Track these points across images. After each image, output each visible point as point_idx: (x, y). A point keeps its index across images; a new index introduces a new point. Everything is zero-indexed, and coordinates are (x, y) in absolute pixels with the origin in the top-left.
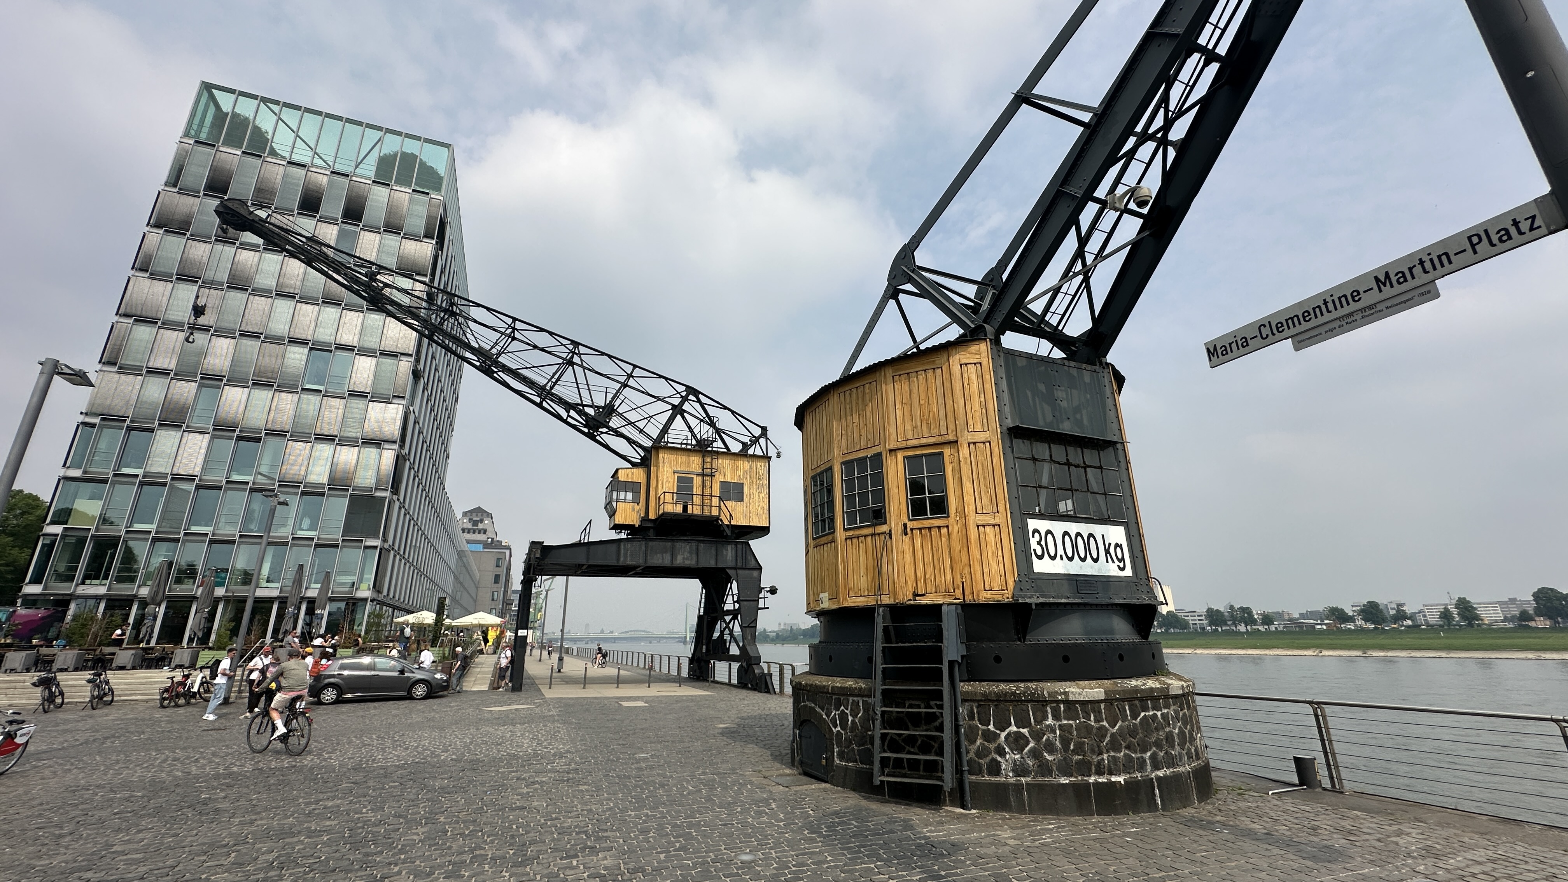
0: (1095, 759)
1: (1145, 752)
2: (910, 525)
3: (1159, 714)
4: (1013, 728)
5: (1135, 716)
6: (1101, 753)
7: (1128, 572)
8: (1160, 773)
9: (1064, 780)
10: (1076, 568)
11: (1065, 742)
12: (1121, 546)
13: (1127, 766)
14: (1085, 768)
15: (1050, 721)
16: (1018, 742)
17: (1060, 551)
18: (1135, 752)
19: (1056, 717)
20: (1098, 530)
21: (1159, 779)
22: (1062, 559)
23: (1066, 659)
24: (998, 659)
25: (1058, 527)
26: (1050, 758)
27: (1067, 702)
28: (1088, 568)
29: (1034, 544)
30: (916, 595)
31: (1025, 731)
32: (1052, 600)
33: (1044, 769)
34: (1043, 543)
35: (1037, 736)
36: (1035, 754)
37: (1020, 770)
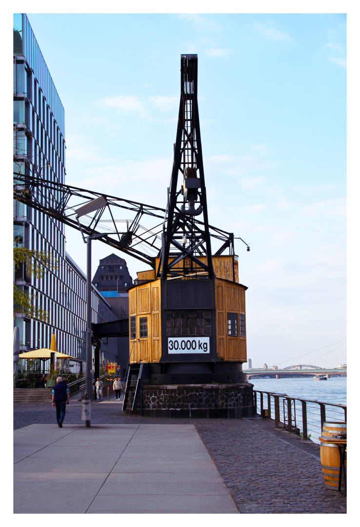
0: (173, 404)
1: (189, 403)
2: (140, 339)
3: (197, 394)
4: (153, 396)
5: (187, 393)
6: (174, 402)
7: (208, 352)
8: (193, 409)
9: (163, 409)
10: (186, 351)
11: (165, 400)
12: (206, 344)
13: (182, 406)
14: (169, 406)
15: (162, 394)
16: (154, 400)
17: (180, 346)
18: (186, 403)
19: (164, 393)
20: (197, 339)
21: (192, 410)
22: (180, 349)
23: (173, 378)
24: (155, 379)
25: (180, 339)
26: (161, 404)
27: (166, 389)
28: (191, 351)
29: (169, 345)
30: (140, 360)
31: (156, 397)
32: (173, 362)
33: (159, 406)
34: (173, 345)
35: (158, 398)
36: (158, 402)
37: (154, 406)
